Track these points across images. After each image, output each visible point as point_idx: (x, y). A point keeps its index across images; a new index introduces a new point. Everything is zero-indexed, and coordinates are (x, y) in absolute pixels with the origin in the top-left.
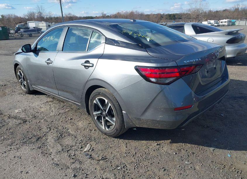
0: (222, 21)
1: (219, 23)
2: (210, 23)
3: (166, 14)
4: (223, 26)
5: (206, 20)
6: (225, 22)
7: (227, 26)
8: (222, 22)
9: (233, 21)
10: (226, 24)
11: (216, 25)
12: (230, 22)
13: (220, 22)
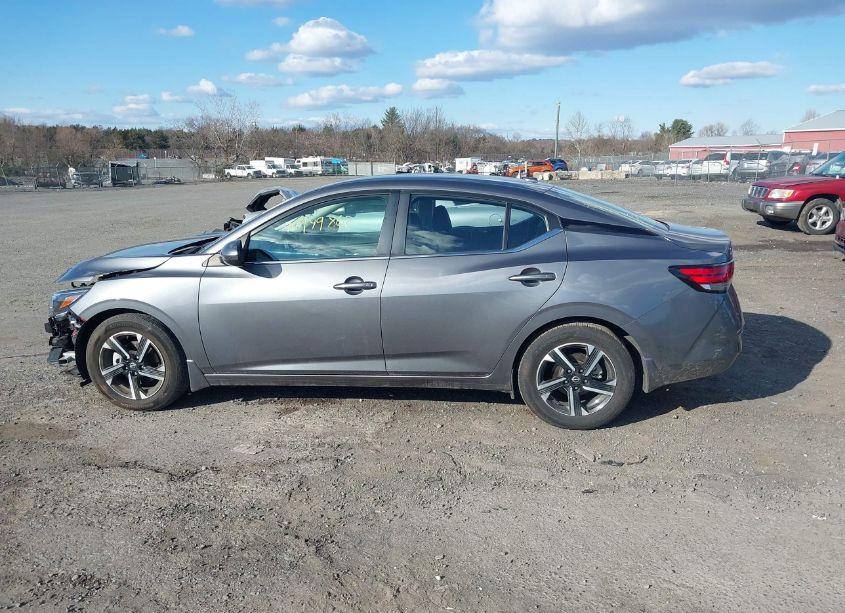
0: (304, 160)
1: (299, 166)
2: (274, 167)
3: (105, 127)
4: (312, 174)
5: (259, 157)
6: (315, 164)
7: (321, 175)
8: (305, 164)
9: (335, 161)
10: (319, 169)
11: (292, 171)
12: (329, 163)
13: (301, 163)
